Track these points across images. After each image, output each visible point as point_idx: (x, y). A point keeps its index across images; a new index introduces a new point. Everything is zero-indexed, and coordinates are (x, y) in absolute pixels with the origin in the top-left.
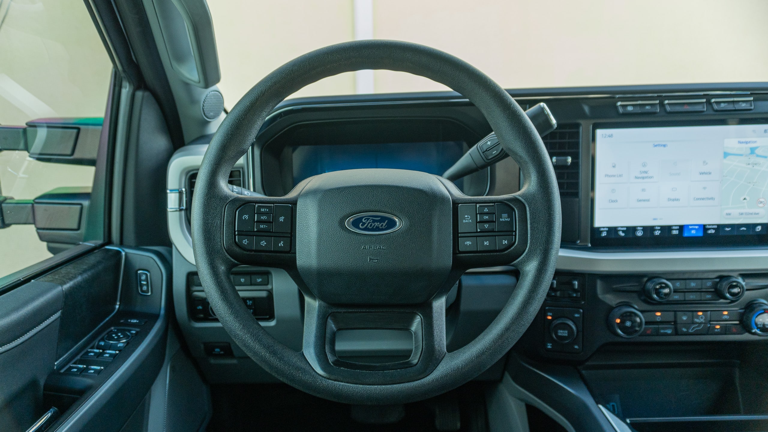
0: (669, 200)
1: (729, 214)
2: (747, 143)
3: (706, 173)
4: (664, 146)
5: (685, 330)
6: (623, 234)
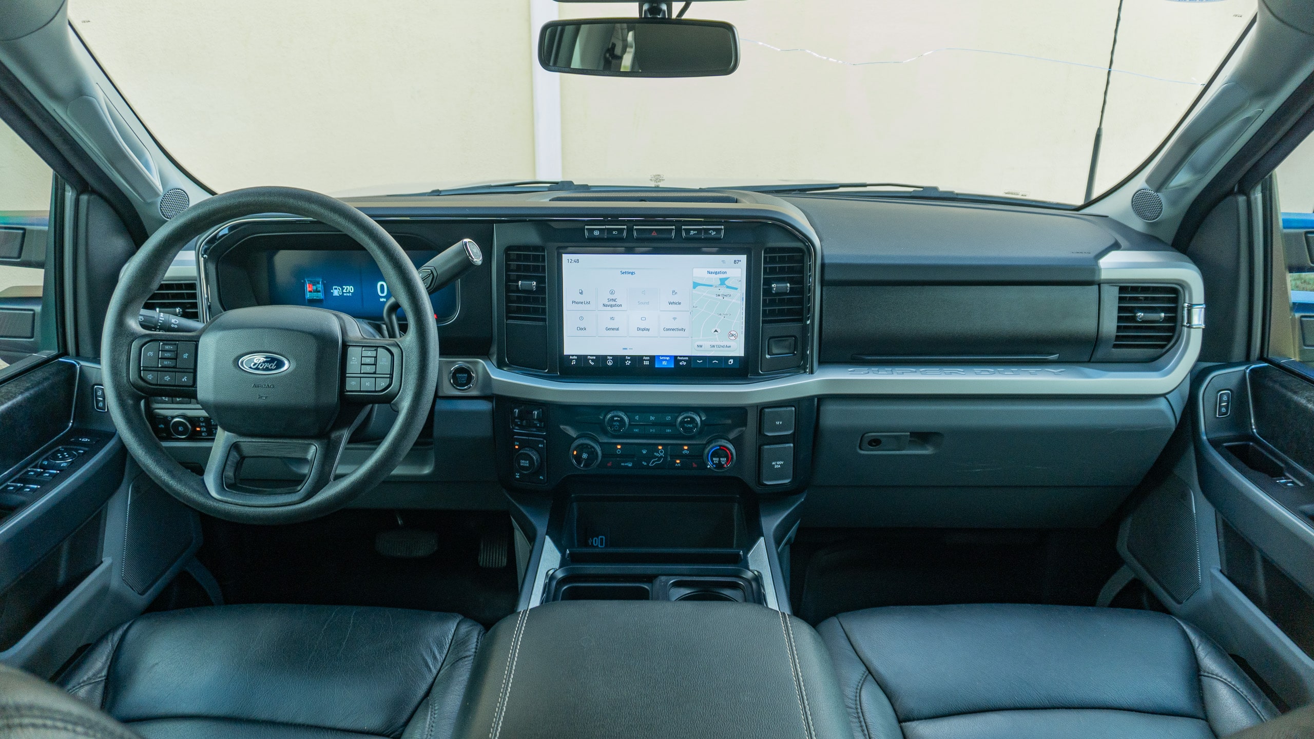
0: (639, 329)
1: (701, 346)
2: (716, 273)
3: (676, 304)
4: (632, 273)
5: (645, 464)
6: (593, 364)
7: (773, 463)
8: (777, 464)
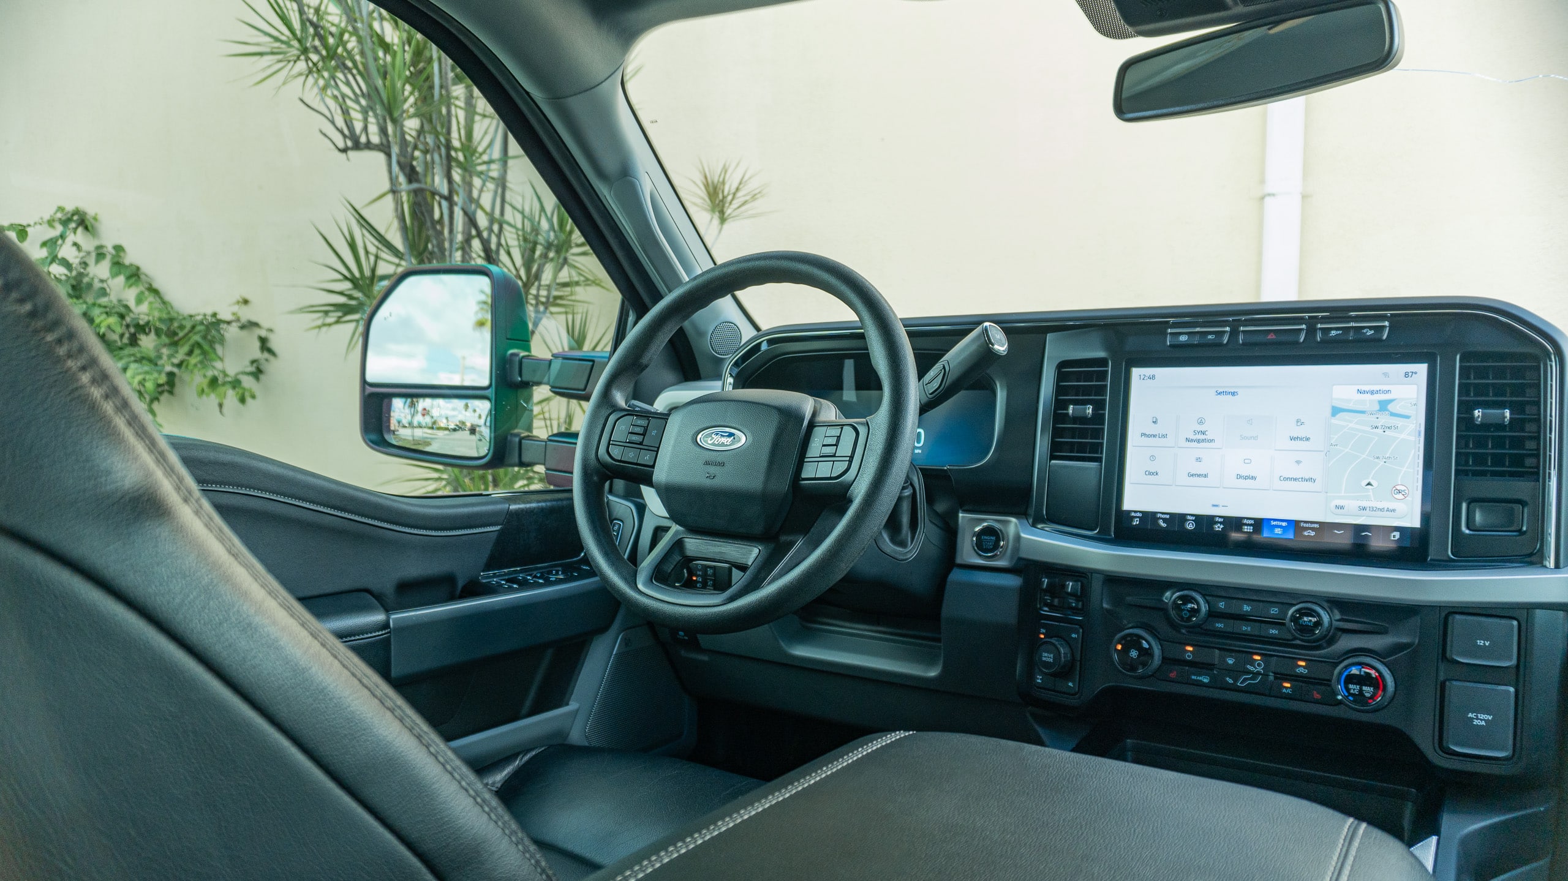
0: (1239, 477)
1: (1342, 507)
2: (1372, 393)
3: (1301, 439)
4: (1233, 394)
5: (1231, 681)
6: (1164, 525)
7: (1470, 715)
8: (1477, 719)
